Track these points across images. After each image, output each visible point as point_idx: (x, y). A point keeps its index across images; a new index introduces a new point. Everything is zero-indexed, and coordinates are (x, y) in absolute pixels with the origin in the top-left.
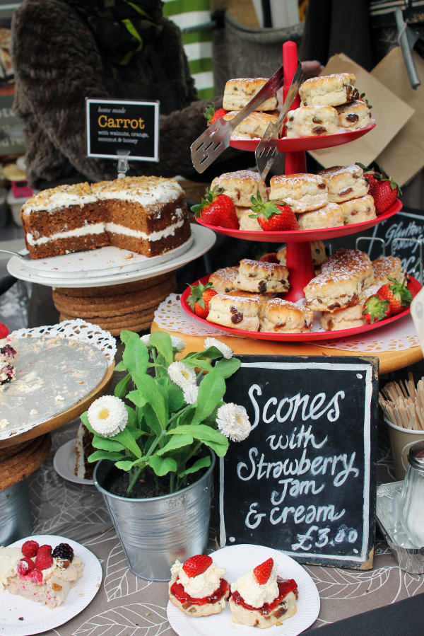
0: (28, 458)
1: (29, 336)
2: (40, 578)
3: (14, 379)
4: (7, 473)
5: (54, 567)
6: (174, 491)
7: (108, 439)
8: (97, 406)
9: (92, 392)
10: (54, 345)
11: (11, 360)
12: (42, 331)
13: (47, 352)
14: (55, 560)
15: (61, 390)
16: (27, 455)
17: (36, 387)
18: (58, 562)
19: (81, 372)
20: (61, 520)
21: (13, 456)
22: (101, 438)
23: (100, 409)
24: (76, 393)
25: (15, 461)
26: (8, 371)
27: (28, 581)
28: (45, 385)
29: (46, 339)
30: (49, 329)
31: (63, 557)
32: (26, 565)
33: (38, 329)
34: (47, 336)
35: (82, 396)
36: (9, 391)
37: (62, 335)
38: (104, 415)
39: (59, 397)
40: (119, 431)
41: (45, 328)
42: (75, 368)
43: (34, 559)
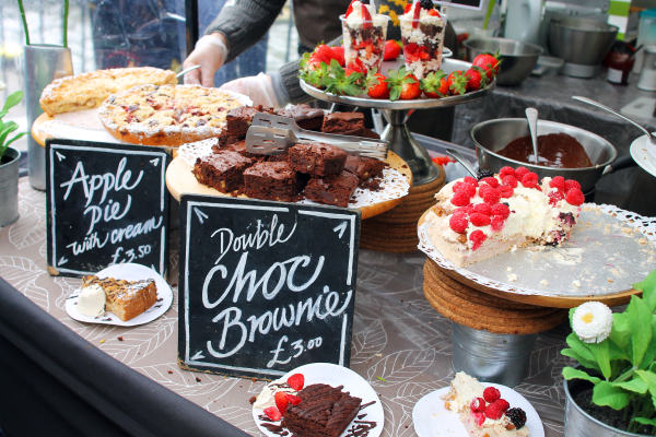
0: (528, 319)
1: (615, 215)
2: (481, 422)
3: (559, 246)
4: (502, 321)
5: (498, 422)
6: (631, 431)
7: (582, 342)
8: (588, 307)
9: (610, 294)
10: (626, 235)
11: (567, 228)
12: (628, 217)
13: (614, 238)
14: (504, 416)
15: (587, 276)
16: (529, 316)
17: (571, 263)
18: (504, 420)
19: (621, 271)
20: (547, 393)
21: (514, 310)
22: (577, 338)
23: (588, 311)
24: (596, 287)
25: (514, 316)
26: (557, 236)
27: (472, 418)
28: (578, 265)
29: (626, 226)
30: (637, 218)
31: (513, 420)
32: (477, 404)
33: (627, 213)
34: (629, 224)
35: (598, 293)
36: (546, 254)
37: (643, 229)
38: (588, 319)
39: (577, 283)
40: (593, 341)
41: (634, 215)
42: (621, 265)
43: (487, 404)
